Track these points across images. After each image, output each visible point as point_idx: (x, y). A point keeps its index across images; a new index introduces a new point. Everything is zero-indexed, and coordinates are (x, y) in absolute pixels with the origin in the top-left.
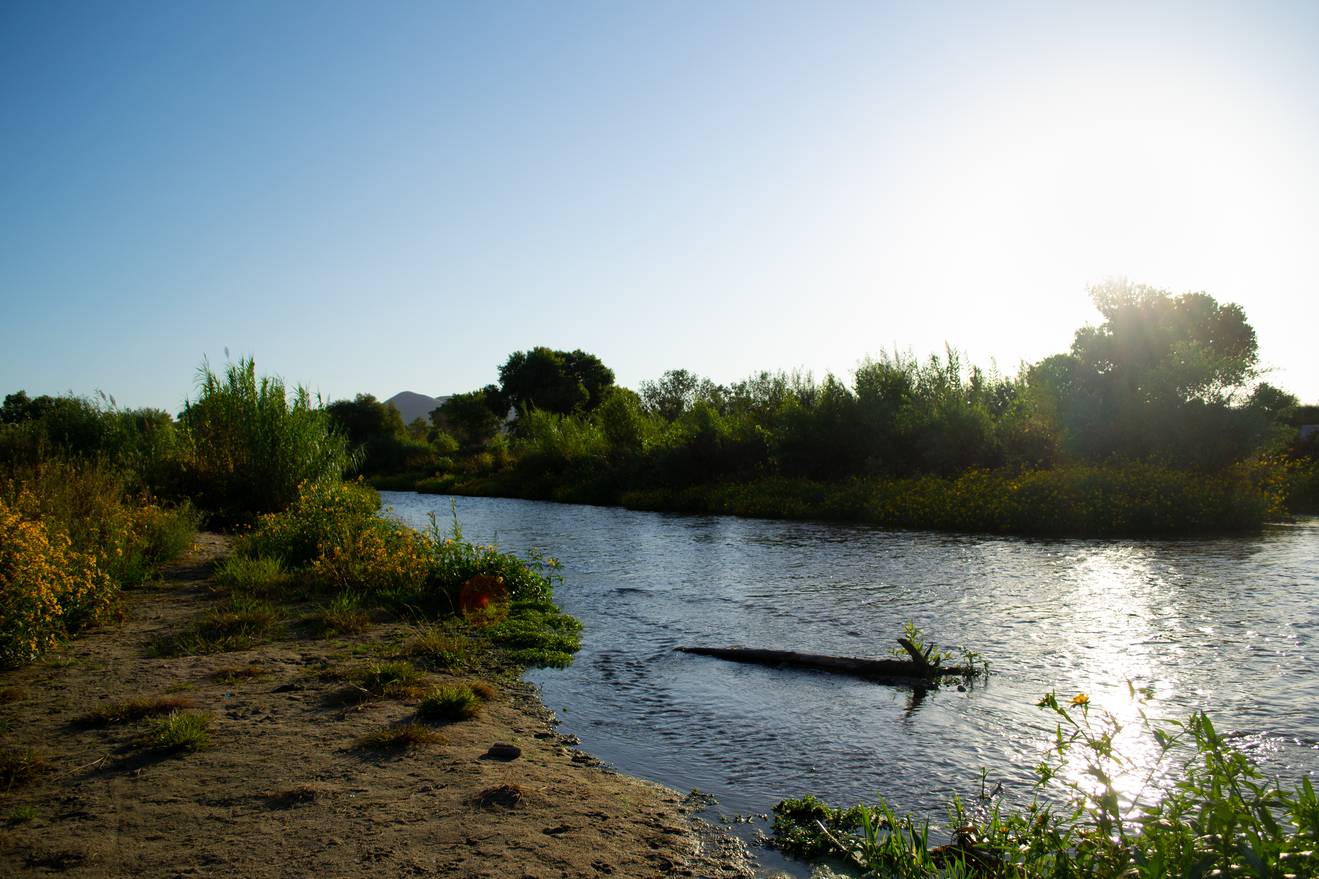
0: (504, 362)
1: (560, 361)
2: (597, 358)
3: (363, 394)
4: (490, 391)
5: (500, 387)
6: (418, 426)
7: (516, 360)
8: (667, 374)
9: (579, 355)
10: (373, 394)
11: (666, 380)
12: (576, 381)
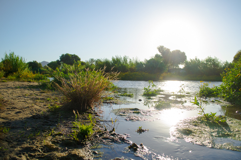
0: (61, 56)
1: (71, 56)
2: (78, 56)
3: (34, 61)
4: (58, 61)
5: (60, 60)
6: (45, 67)
7: (63, 56)
8: (90, 59)
9: (75, 55)
10: (36, 61)
11: (90, 60)
12: (74, 60)
